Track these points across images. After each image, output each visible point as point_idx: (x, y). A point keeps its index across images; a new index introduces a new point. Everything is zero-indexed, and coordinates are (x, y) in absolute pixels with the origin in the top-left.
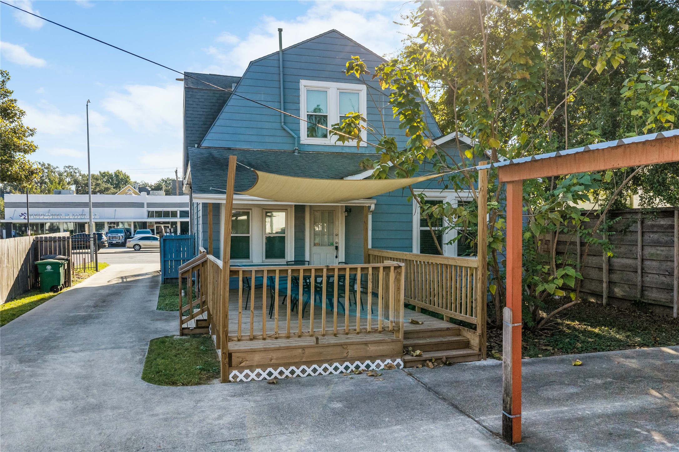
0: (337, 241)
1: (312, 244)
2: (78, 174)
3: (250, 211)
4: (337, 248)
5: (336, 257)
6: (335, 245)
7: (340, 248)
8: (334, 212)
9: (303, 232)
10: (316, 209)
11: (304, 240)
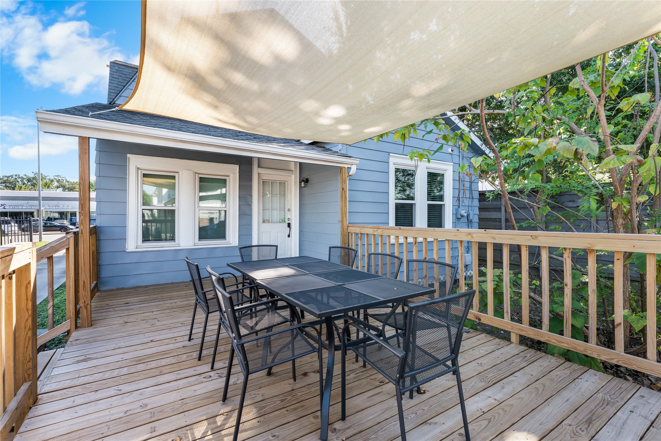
0: (289, 217)
1: (261, 221)
2: (65, 181)
3: (176, 175)
4: (289, 225)
5: (289, 236)
6: (287, 222)
7: (293, 226)
8: (286, 183)
9: (250, 205)
10: (265, 177)
11: (250, 215)
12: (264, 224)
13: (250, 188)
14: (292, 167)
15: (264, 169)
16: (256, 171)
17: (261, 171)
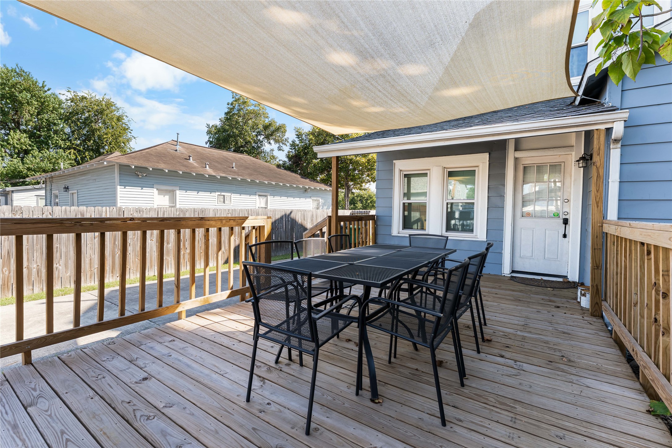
0: (566, 210)
1: (519, 214)
3: (428, 172)
4: (566, 222)
5: (565, 236)
6: (563, 217)
7: (571, 222)
8: (563, 164)
9: (502, 196)
10: (527, 162)
11: (502, 207)
12: (524, 219)
13: (502, 176)
14: (573, 141)
15: (524, 152)
16: (511, 155)
17: (518, 154)
